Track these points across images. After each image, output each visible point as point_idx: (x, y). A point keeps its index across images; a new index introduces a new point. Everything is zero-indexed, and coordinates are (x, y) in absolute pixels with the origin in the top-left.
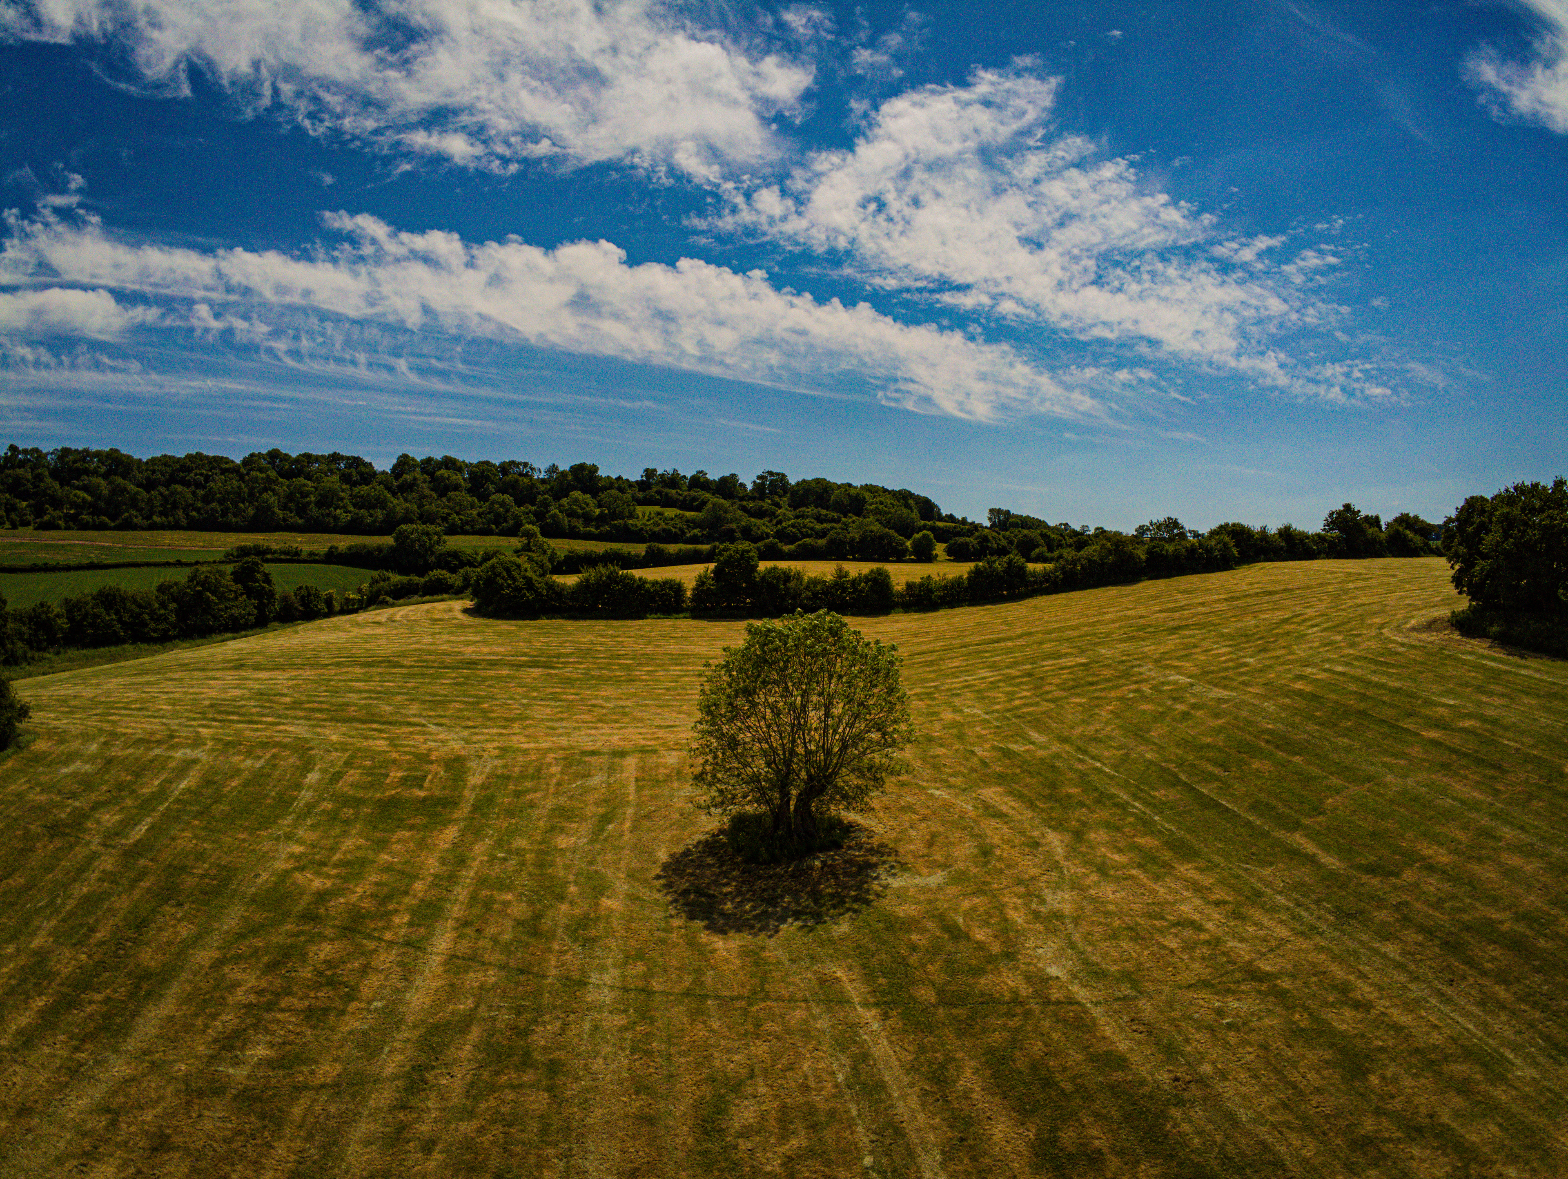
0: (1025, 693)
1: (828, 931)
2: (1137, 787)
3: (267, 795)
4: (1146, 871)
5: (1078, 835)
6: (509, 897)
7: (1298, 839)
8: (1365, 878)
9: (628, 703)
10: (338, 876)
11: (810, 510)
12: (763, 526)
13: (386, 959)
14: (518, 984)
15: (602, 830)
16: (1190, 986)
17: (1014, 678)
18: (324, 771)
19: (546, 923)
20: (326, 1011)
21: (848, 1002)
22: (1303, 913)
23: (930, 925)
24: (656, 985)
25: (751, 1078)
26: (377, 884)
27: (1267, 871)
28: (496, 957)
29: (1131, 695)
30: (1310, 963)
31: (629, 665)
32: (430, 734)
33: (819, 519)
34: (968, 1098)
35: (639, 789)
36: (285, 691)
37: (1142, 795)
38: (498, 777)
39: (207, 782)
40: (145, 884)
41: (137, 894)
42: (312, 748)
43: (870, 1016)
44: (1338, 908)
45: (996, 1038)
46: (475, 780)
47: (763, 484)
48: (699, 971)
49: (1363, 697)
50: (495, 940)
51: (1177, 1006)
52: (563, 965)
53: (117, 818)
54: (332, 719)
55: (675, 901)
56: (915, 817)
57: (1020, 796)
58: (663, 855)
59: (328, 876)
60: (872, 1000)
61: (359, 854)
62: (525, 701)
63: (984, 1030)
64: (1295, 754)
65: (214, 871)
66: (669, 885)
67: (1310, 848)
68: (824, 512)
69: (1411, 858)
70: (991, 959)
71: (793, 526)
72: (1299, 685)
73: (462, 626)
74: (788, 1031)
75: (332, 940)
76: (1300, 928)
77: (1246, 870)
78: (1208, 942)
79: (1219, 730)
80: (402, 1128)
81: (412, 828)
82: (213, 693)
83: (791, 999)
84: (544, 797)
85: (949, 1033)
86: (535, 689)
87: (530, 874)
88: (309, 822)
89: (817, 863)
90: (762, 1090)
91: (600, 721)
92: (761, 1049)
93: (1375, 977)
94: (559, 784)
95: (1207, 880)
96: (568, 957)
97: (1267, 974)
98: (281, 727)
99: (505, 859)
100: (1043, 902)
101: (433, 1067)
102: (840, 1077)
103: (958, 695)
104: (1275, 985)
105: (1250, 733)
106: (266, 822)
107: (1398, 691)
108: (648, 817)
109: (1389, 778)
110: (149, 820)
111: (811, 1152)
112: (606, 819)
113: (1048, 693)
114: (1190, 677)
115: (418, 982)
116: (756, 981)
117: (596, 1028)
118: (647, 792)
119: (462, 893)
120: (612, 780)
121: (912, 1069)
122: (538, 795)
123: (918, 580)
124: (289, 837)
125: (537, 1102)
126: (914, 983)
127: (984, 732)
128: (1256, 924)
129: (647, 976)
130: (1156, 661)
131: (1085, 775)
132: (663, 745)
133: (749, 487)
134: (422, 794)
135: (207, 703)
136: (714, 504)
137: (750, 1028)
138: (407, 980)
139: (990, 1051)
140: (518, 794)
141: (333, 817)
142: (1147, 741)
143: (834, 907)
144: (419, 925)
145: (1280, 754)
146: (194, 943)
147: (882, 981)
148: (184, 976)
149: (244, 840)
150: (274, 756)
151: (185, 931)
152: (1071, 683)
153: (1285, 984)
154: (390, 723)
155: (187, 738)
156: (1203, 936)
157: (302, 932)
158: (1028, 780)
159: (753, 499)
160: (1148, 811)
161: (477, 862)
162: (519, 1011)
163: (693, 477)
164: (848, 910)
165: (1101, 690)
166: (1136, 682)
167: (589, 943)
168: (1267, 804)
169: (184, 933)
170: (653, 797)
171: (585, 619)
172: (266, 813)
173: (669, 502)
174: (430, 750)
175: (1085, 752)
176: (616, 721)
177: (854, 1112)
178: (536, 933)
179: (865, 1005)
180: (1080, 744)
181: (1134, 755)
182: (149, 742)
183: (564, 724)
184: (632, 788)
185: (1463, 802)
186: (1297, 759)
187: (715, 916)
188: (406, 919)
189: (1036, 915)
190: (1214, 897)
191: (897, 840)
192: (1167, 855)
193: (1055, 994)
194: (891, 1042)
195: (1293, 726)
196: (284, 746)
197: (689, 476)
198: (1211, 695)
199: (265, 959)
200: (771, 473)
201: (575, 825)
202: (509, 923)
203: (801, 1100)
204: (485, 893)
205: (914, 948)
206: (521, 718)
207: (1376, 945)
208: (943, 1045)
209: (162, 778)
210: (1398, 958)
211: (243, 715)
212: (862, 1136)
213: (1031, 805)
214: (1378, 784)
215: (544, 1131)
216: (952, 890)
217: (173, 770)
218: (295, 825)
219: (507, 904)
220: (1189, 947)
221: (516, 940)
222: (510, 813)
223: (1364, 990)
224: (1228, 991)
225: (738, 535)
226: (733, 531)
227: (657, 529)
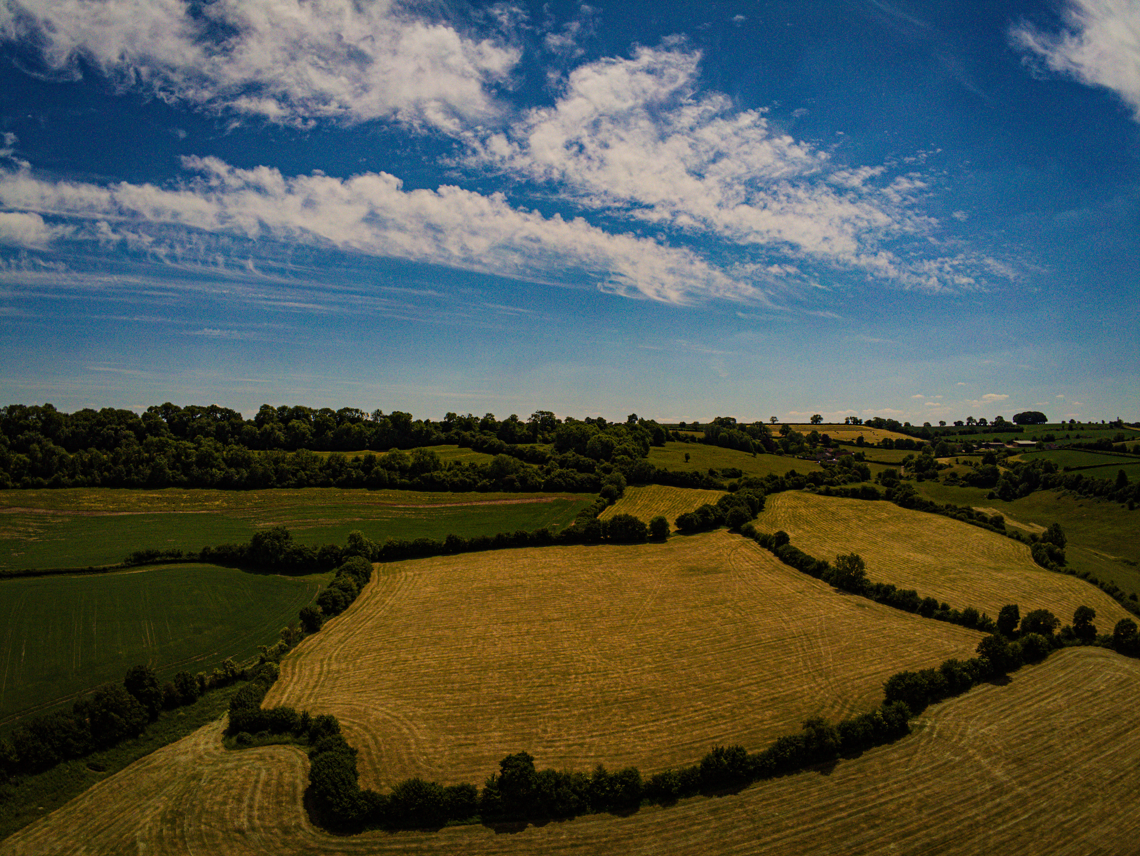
11: (571, 455)
12: (536, 475)
47: (536, 422)
68: (582, 458)
133: (526, 425)
159: (528, 439)
163: (483, 420)
173: (464, 443)
197: (481, 417)
200: (542, 413)
225: (517, 484)
226: (514, 481)
227: (456, 479)
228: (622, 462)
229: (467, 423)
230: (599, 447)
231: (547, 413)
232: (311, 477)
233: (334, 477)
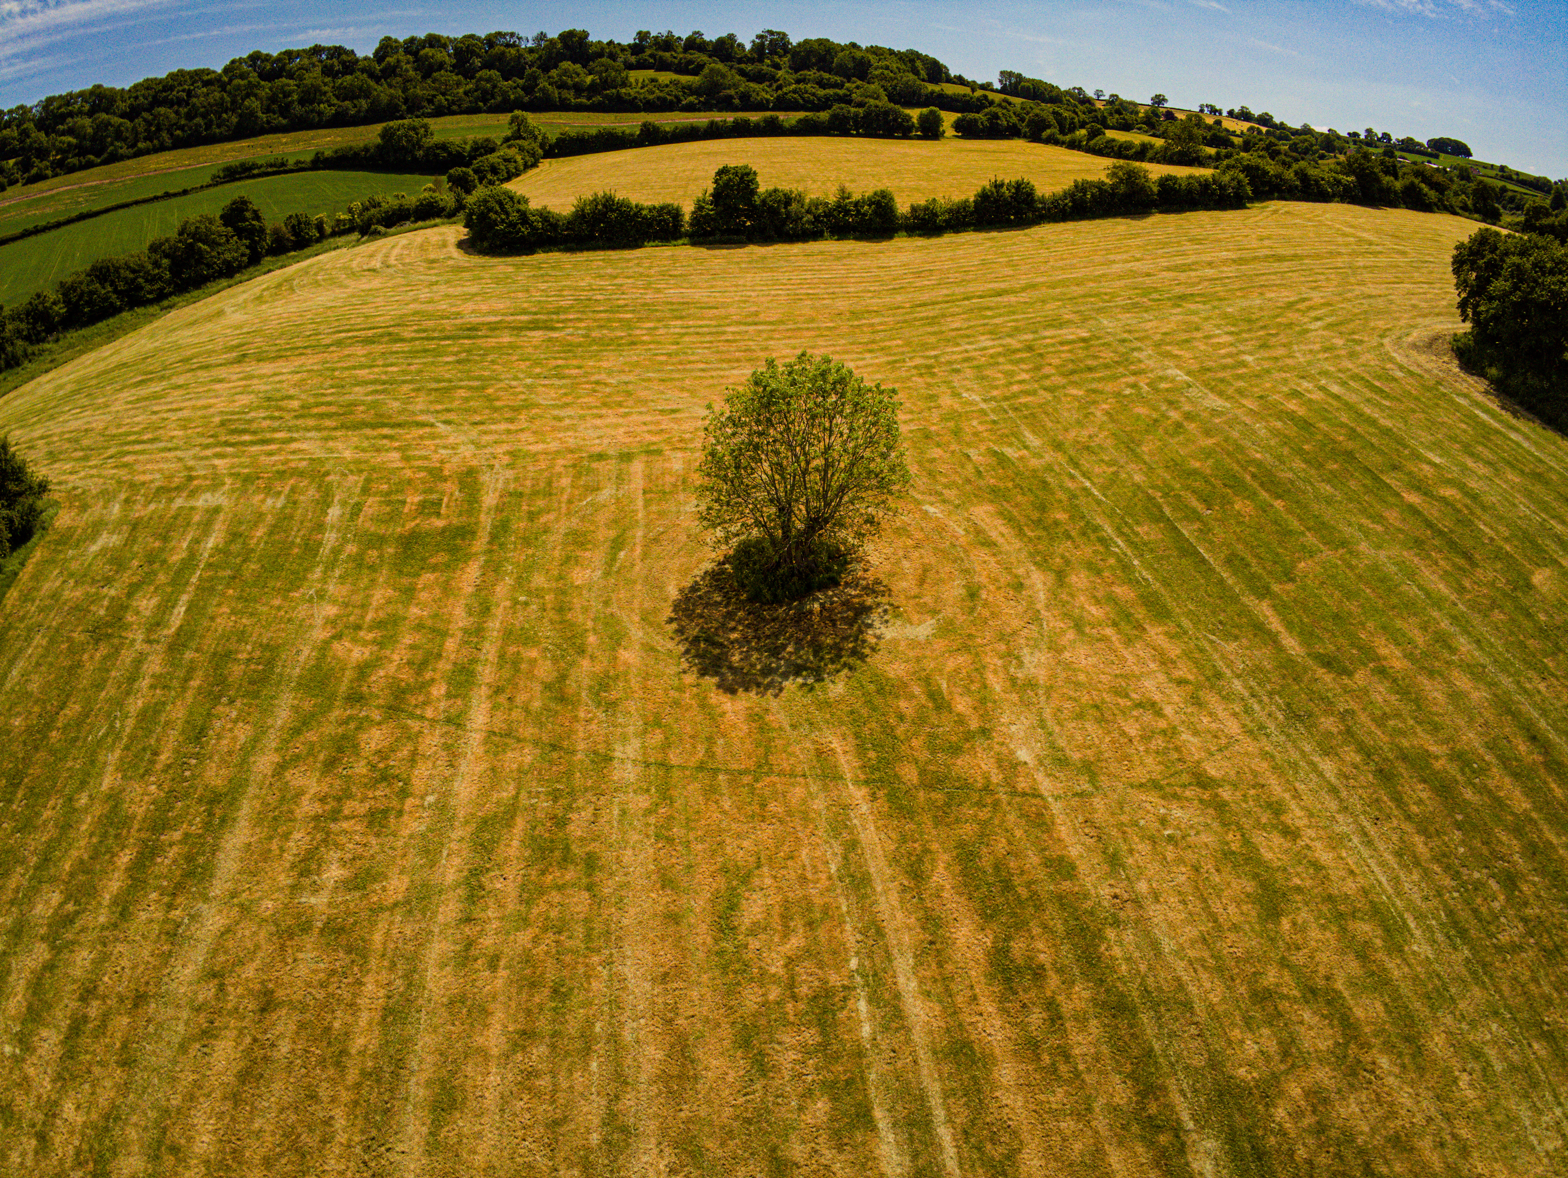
0: (1025, 376)
1: (824, 690)
2: (1122, 518)
3: (293, 543)
4: (1119, 632)
5: (1060, 576)
6: (534, 653)
7: (1264, 610)
8: (1321, 672)
9: (631, 378)
10: (374, 642)
11: (812, 73)
12: (763, 92)
13: (431, 741)
14: (551, 763)
15: (614, 559)
16: (1141, 785)
17: (1015, 352)
18: (344, 503)
19: (571, 686)
20: (385, 812)
21: (841, 778)
22: (1256, 707)
23: (917, 690)
24: (674, 758)
25: (758, 867)
26: (412, 647)
27: (1231, 647)
28: (528, 731)
29: (1128, 391)
30: (1252, 771)
31: (629, 320)
32: (441, 437)
33: (822, 84)
34: (939, 897)
35: (647, 503)
36: (292, 392)
37: (1126, 530)
38: (511, 494)
39: (234, 536)
40: (195, 683)
41: (189, 696)
42: (327, 473)
43: (858, 794)
44: (1288, 705)
45: (968, 830)
46: (489, 499)
47: (762, 44)
48: (710, 739)
49: (1353, 434)
50: (527, 711)
51: (1127, 809)
52: (590, 735)
53: (154, 601)
54: (343, 426)
55: (687, 652)
56: (909, 542)
57: (1010, 520)
58: (673, 593)
59: (365, 643)
60: (862, 777)
61: (390, 609)
62: (529, 381)
63: (957, 821)
64: (1279, 497)
65: (257, 654)
66: (680, 631)
67: (1275, 624)
68: (826, 76)
69: (1368, 654)
70: (969, 736)
71: (794, 92)
72: (1292, 405)
73: (459, 269)
74: (789, 813)
75: (379, 724)
76: (1251, 725)
77: (1212, 642)
78: (1164, 732)
79: (1208, 453)
80: (470, 944)
81: (434, 568)
82: (220, 405)
83: (792, 775)
84: (557, 520)
85: (927, 819)
86: (537, 363)
87: (551, 622)
88: (337, 573)
89: (817, 606)
90: (768, 881)
91: (605, 405)
92: (766, 833)
93: (1308, 799)
94: (570, 502)
95: (1174, 650)
96: (593, 727)
97: (1211, 779)
98: (294, 446)
99: (526, 604)
100: (1021, 665)
101: (488, 870)
102: (833, 868)
103: (957, 371)
104: (1217, 795)
105: (1238, 462)
106: (297, 580)
107: (1386, 432)
108: (656, 540)
109: (1363, 547)
110: (185, 598)
111: (808, 953)
112: (617, 544)
113: (1047, 377)
114: (1188, 373)
115: (463, 768)
116: (761, 751)
117: (623, 812)
118: (654, 508)
119: (490, 650)
120: (621, 493)
121: (894, 860)
122: (552, 516)
123: (923, 203)
124: (321, 595)
125: (580, 902)
126: (900, 759)
127: (981, 428)
128: (1211, 714)
129: (666, 746)
130: (1158, 345)
131: (1075, 496)
132: (668, 442)
133: (748, 47)
134: (440, 523)
135: (217, 420)
136: (712, 70)
137: (756, 808)
138: (452, 766)
139: (961, 845)
140: (532, 516)
141: (358, 561)
142: (1138, 457)
143: (832, 661)
144: (456, 697)
145: (1264, 495)
146: (253, 748)
147: (872, 755)
148: (252, 790)
149: (279, 608)
150: (293, 490)
151: (243, 733)
152: (1071, 366)
153: (1226, 794)
154: (399, 425)
155: (205, 477)
156: (1162, 724)
157: (350, 718)
158: (1020, 498)
159: (750, 60)
160: (1129, 553)
161: (501, 609)
162: (555, 796)
163: (689, 39)
164: (845, 665)
165: (1100, 379)
166: (1134, 374)
167: (611, 706)
168: (1243, 559)
169: (242, 738)
170: (661, 514)
171: (581, 250)
172: (295, 567)
173: (663, 66)
174: (442, 462)
175: (1076, 465)
176: (620, 404)
177: (844, 909)
178: (562, 699)
179: (856, 782)
180: (1072, 453)
181: (1123, 476)
182: (168, 490)
183: (569, 412)
184: (640, 503)
185: (1428, 595)
186: (1278, 504)
187: (724, 670)
188: (443, 691)
189: (1013, 680)
190: (1178, 674)
191: (892, 574)
192: (1140, 613)
193: (1022, 784)
194: (877, 828)
195: (1280, 459)
196: (301, 474)
197: (684, 37)
198: (1207, 403)
199: (321, 757)
200: (771, 33)
201: (588, 554)
202: (538, 688)
203: (800, 893)
204: (512, 649)
205: (901, 718)
206: (528, 406)
207: (1316, 759)
208: (922, 833)
209: (189, 538)
210: (1333, 780)
211: (254, 433)
212: (850, 936)
213: (1021, 533)
214: (1351, 553)
215: (588, 937)
216: (940, 645)
217: (199, 524)
218: (324, 580)
219: (533, 662)
220: (1147, 737)
221: (546, 708)
222: (527, 542)
223: (1295, 816)
224: (1175, 796)
225: (737, 101)
226: (731, 97)
227: (651, 97)
228: (883, 77)
229: (667, 43)
230: (851, 65)
231: (778, 33)
232: (453, 103)
233: (485, 101)
